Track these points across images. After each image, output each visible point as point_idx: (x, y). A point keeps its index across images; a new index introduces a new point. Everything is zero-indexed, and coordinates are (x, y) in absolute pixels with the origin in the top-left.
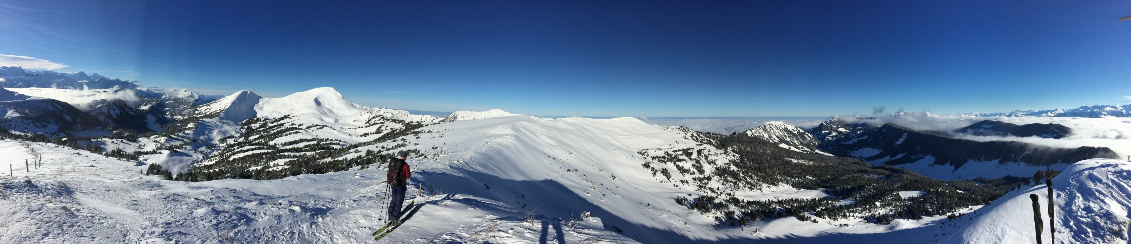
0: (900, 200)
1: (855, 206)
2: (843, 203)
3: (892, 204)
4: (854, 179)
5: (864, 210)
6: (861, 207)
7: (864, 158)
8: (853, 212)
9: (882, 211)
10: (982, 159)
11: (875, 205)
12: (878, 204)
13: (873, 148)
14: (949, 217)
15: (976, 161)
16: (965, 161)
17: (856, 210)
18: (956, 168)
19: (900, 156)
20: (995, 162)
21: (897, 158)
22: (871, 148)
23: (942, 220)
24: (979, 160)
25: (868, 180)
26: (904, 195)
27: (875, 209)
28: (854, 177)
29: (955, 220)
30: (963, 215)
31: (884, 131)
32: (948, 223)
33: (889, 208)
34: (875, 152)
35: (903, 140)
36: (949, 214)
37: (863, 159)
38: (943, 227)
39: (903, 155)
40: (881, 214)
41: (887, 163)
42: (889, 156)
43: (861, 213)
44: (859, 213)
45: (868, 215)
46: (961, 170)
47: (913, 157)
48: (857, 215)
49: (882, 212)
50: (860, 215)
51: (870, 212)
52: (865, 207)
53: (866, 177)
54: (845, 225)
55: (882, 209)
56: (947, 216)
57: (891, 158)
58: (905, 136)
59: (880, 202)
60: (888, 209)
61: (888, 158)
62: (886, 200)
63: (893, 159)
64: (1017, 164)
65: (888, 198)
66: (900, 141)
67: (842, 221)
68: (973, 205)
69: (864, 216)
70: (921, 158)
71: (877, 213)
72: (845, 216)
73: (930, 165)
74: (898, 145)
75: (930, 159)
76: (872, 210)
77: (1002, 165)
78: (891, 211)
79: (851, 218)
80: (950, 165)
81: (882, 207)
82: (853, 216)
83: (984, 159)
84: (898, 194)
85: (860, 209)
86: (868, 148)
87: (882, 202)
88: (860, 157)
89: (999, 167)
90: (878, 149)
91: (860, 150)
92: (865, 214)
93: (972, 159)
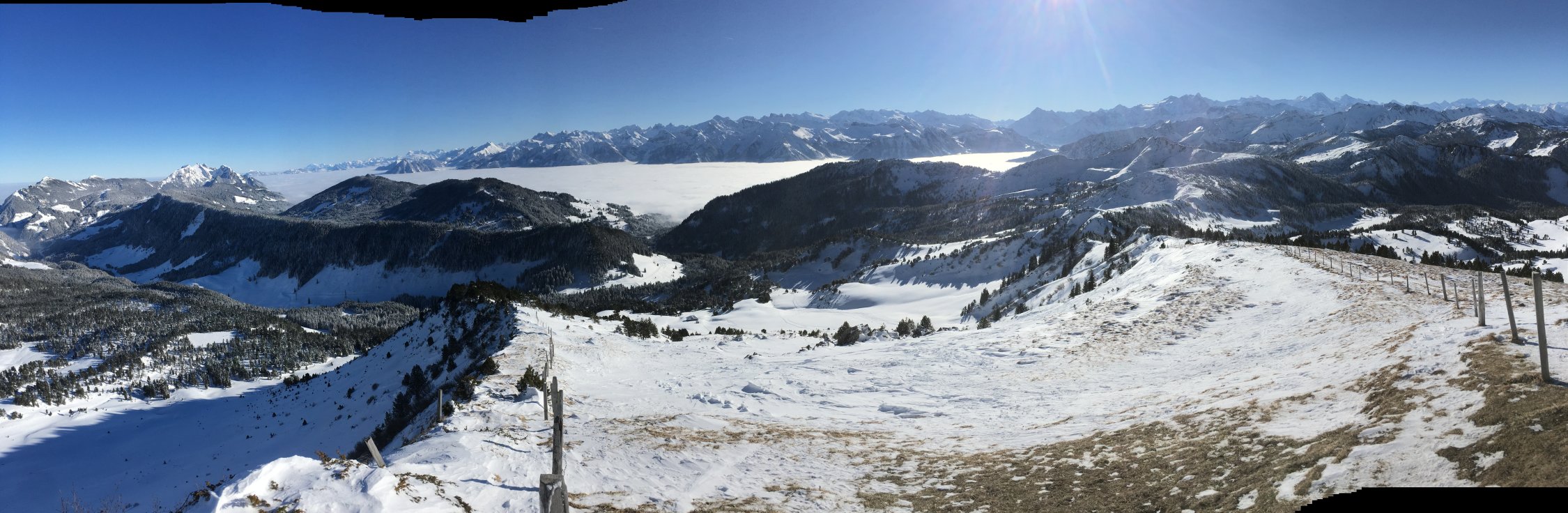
0: (188, 349)
1: (101, 369)
2: (75, 366)
3: (174, 358)
4: (97, 315)
5: (119, 375)
6: (112, 370)
7: (116, 268)
8: (95, 382)
9: (155, 373)
10: (352, 263)
11: (139, 362)
12: (146, 360)
13: (135, 246)
14: (287, 381)
15: (340, 266)
16: (319, 266)
17: (102, 377)
18: (303, 282)
19: (192, 261)
20: (378, 267)
21: (185, 265)
22: (131, 246)
23: (271, 387)
24: (346, 264)
25: (127, 313)
26: (199, 340)
27: (141, 371)
28: (95, 311)
29: (298, 387)
30: (315, 376)
31: (157, 208)
32: (285, 393)
33: (169, 368)
34: (141, 254)
35: (197, 226)
36: (287, 375)
37: (113, 271)
38: (273, 400)
39: (198, 258)
40: (152, 380)
41: (166, 276)
42: (169, 262)
43: (113, 381)
44: (110, 382)
45: (125, 384)
46: (311, 284)
47: (217, 263)
48: (105, 386)
49: (155, 376)
50: (111, 387)
51: (131, 377)
52: (120, 369)
53: (122, 307)
54: (81, 410)
55: (154, 371)
56: (283, 379)
57: (174, 266)
58: (201, 218)
59: (149, 356)
60: (167, 368)
61: (167, 266)
62: (161, 351)
63: (177, 268)
64: (420, 269)
65: (166, 347)
66: (192, 230)
67: (72, 403)
68: (335, 357)
69: (119, 386)
70: (234, 264)
71: (145, 379)
72: (80, 393)
73: (250, 280)
74: (187, 237)
75: (249, 266)
76: (135, 373)
77: (392, 273)
78: (172, 372)
79: (93, 396)
80: (291, 276)
81: (155, 366)
82: (96, 390)
83: (355, 262)
84: (186, 340)
85: (111, 374)
86: (123, 247)
87: (154, 355)
88: (108, 266)
89: (385, 276)
90: (147, 246)
91: (106, 252)
92: (121, 384)
93: (333, 262)
